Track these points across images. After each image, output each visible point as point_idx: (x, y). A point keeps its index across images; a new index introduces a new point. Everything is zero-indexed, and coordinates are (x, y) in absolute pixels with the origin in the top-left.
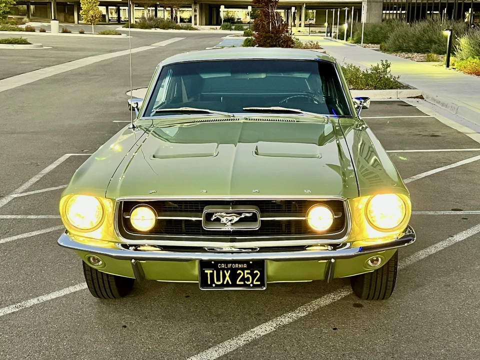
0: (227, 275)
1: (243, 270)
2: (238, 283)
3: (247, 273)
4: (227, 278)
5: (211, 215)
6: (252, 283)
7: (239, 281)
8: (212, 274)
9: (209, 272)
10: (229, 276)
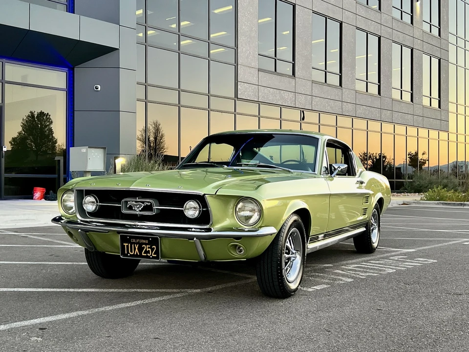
0: (137, 248)
1: (146, 244)
2: (143, 254)
3: (149, 248)
4: (137, 250)
5: (126, 202)
6: (151, 255)
7: (144, 253)
8: (128, 246)
9: (126, 244)
10: (138, 249)
